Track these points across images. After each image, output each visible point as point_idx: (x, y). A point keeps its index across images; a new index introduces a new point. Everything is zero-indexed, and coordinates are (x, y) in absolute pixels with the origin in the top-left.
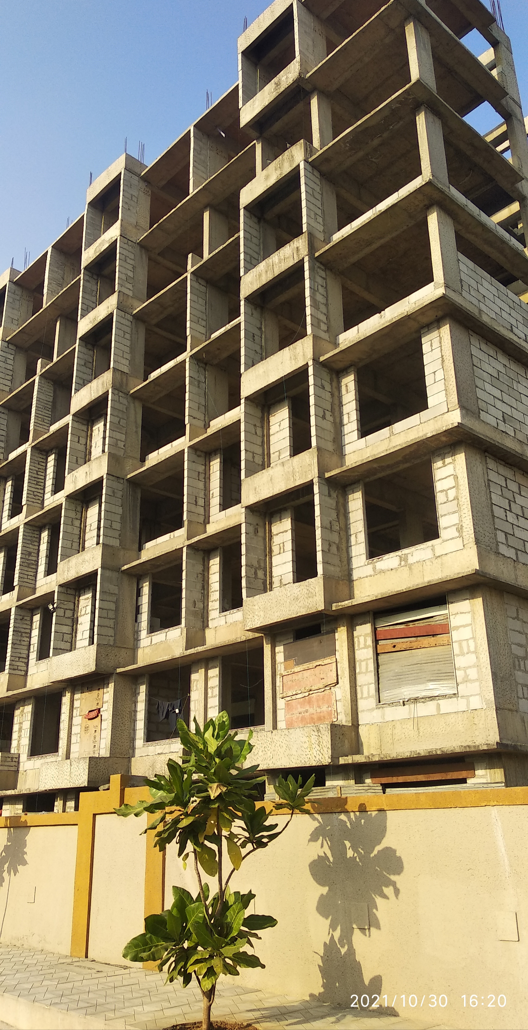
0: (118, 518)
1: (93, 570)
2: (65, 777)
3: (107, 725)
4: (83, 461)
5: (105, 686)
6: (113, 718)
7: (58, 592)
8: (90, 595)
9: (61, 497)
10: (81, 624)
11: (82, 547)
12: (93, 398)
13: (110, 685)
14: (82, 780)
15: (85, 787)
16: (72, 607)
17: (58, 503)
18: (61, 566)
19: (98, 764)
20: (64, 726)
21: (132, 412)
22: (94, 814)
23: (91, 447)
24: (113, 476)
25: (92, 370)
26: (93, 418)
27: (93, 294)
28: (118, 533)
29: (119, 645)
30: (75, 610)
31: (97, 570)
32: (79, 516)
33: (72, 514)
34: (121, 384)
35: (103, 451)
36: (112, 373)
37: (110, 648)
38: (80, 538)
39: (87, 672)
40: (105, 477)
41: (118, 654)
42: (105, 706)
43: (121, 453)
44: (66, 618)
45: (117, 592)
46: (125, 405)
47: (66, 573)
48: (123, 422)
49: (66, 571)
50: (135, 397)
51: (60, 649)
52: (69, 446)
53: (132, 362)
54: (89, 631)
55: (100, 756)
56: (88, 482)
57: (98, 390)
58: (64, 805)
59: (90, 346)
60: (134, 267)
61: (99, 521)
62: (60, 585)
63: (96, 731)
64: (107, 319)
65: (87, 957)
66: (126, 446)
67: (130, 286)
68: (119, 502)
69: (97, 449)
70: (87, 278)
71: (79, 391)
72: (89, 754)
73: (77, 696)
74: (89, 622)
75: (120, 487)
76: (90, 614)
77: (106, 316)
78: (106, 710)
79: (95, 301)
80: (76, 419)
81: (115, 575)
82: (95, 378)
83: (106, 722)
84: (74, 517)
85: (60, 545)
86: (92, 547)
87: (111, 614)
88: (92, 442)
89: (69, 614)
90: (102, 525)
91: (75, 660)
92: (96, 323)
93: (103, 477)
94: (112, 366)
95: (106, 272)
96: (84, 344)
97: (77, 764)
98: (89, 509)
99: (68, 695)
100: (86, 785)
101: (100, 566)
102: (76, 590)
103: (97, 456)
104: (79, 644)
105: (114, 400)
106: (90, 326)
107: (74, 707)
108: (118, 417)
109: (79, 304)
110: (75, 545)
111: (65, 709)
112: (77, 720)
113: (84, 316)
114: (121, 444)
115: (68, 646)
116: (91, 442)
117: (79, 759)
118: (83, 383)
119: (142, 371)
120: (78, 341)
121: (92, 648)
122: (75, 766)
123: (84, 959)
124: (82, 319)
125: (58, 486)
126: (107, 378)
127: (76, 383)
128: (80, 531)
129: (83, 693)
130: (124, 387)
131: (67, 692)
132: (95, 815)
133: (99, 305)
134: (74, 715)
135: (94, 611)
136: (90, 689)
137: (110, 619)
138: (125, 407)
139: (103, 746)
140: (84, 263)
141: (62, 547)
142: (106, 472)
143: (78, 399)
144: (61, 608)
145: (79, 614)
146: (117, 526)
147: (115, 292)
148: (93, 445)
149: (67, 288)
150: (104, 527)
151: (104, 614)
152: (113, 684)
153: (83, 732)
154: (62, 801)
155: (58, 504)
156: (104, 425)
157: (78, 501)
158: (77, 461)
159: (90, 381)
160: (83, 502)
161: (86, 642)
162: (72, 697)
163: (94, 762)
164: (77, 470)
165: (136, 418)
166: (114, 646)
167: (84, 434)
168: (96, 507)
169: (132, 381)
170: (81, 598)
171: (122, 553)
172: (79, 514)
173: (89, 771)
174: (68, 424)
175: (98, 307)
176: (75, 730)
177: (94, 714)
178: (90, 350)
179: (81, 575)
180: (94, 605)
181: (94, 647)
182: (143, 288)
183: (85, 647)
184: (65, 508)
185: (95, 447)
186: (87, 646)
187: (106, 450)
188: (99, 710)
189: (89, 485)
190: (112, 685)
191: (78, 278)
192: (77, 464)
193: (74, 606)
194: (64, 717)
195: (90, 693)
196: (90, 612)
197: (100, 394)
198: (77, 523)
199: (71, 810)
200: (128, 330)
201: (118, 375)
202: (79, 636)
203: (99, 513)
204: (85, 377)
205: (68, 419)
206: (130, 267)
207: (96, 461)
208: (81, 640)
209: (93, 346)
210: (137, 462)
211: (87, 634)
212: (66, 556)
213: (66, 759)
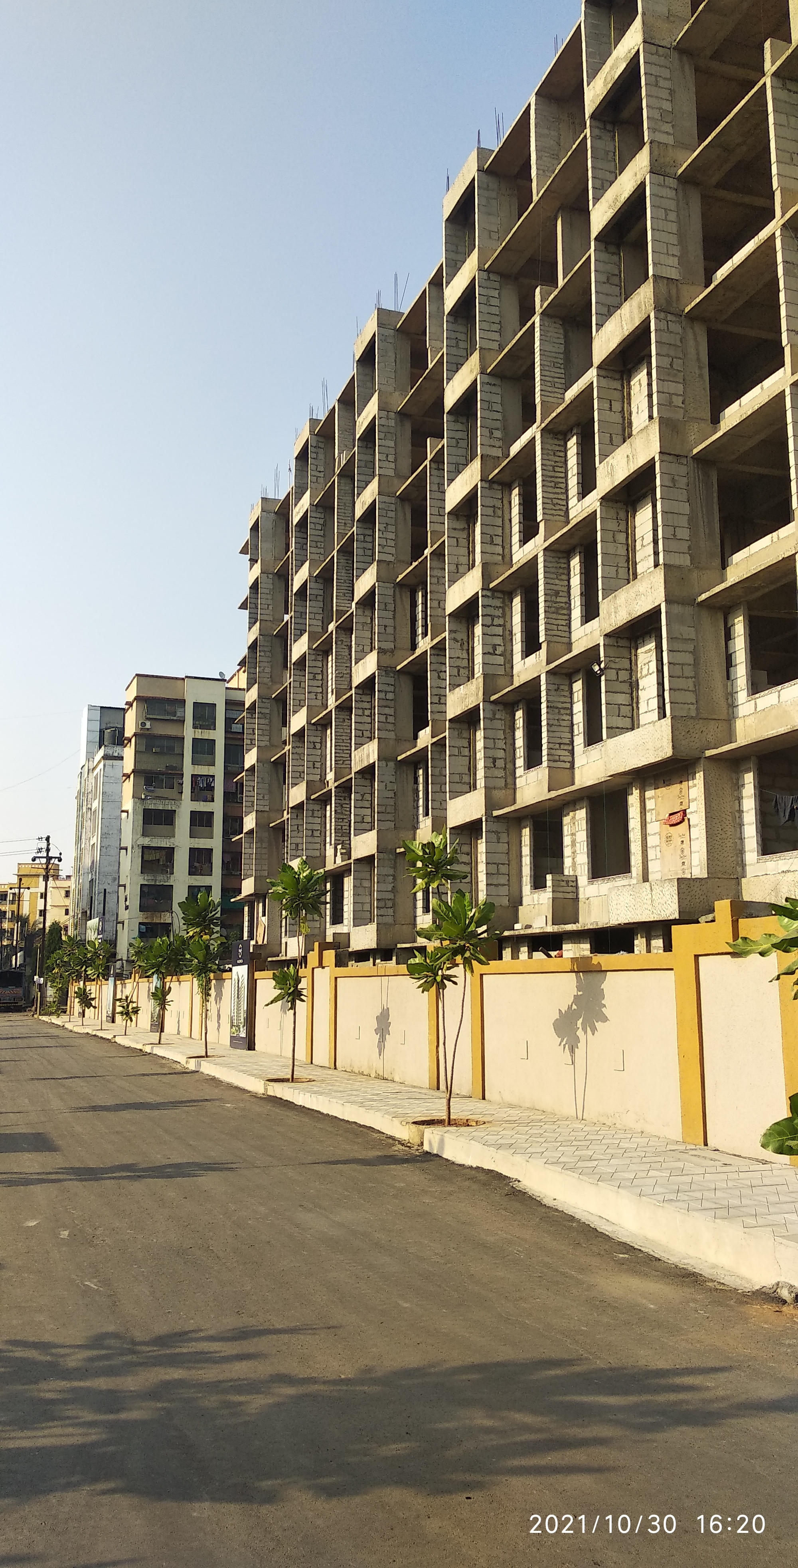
0: (683, 520)
1: (654, 606)
2: (645, 906)
3: (699, 832)
4: (620, 438)
5: (690, 777)
6: (706, 823)
7: (604, 645)
8: (652, 645)
9: (593, 501)
10: (644, 689)
11: (633, 574)
12: (627, 333)
13: (697, 775)
14: (669, 909)
15: (675, 919)
16: (628, 666)
17: (590, 510)
18: (604, 606)
19: (692, 888)
20: (635, 835)
21: (691, 342)
22: (695, 956)
23: (630, 414)
24: (670, 454)
25: (620, 286)
26: (629, 366)
27: (610, 158)
28: (687, 544)
29: (706, 716)
30: (632, 669)
31: (660, 605)
32: (622, 527)
33: (613, 525)
34: (669, 301)
35: (651, 417)
36: (652, 284)
37: (692, 721)
38: (628, 561)
39: (660, 759)
40: (657, 458)
41: (704, 729)
42: (693, 807)
43: (679, 415)
44: (621, 682)
45: (693, 636)
46: (679, 333)
47: (613, 616)
48: (678, 364)
49: (613, 614)
50: (693, 317)
51: (618, 728)
52: (596, 419)
53: (682, 259)
54: (656, 699)
55: (693, 877)
56: (632, 471)
57: (632, 319)
58: (648, 945)
59: (612, 249)
60: (672, 92)
61: (655, 530)
62: (605, 635)
63: (683, 841)
64: (636, 195)
65: (706, 1144)
66: (687, 402)
67: (667, 128)
68: (684, 495)
69: (640, 417)
70: (597, 132)
71: (602, 326)
72: (677, 874)
73: (648, 794)
74: (656, 686)
75: (683, 470)
76: (655, 673)
77: (633, 190)
78: (696, 812)
79: (613, 169)
80: (603, 373)
81: (688, 610)
82: (625, 301)
83: (697, 828)
84: (616, 529)
85: (600, 575)
86: (648, 571)
87: (689, 671)
88: (632, 406)
89: (624, 675)
90: (660, 536)
91: (641, 742)
92: (619, 205)
93: (654, 458)
94: (651, 273)
95: (626, 114)
96: (602, 247)
97: (661, 888)
98: (637, 513)
99: (636, 793)
100: (678, 918)
101: (664, 599)
102: (630, 639)
103: (642, 427)
104: (643, 719)
105: (660, 330)
106: (610, 214)
107: (647, 808)
108: (668, 356)
109: (588, 180)
110: (622, 572)
111: (634, 812)
112: (653, 828)
113: (599, 200)
114: (678, 401)
115: (627, 722)
116: (630, 406)
117: (663, 881)
118: (608, 311)
119: (702, 272)
120: (593, 243)
121: (665, 723)
122: (658, 891)
123: (703, 1147)
124: (596, 205)
125: (587, 484)
126: (645, 294)
127: (596, 314)
128: (627, 550)
129: (658, 788)
130: (675, 305)
131: (634, 788)
132: (697, 957)
133: (620, 175)
134: (648, 819)
135: (660, 668)
136: (667, 783)
137: (687, 678)
138: (678, 337)
139: (695, 862)
140: (589, 108)
141: (602, 577)
142: (659, 450)
143: (603, 339)
144: (611, 668)
145: (639, 675)
146: (683, 533)
147: (644, 144)
148: (634, 410)
149: (566, 159)
150: (663, 538)
151: (678, 671)
152: (702, 773)
153: (664, 845)
154: (645, 939)
155: (590, 512)
156: (647, 375)
157: (618, 504)
158: (611, 440)
159: (618, 307)
160: (626, 504)
161: (655, 715)
162: (642, 795)
163: (684, 885)
164: (613, 454)
165: (698, 354)
166: (698, 717)
167: (617, 395)
168: (648, 509)
169: (685, 290)
170: (639, 651)
171: (695, 574)
172: (623, 523)
173: (679, 899)
174: (592, 383)
175: (619, 178)
176: (651, 841)
177: (679, 818)
178: (613, 254)
179: (636, 616)
180: (660, 660)
181: (667, 722)
182: (691, 124)
183: (654, 722)
184: (601, 518)
185: (638, 413)
186: (656, 721)
187: (655, 414)
188: (684, 811)
189: (635, 476)
190: (700, 776)
191: (582, 136)
192: (611, 445)
193: (631, 664)
194: (634, 823)
195: (668, 788)
196: (655, 670)
197: (637, 325)
198: (621, 537)
199: (659, 951)
200: (672, 205)
201: (663, 288)
202: (643, 707)
203: (653, 517)
204: (611, 301)
205: (591, 375)
206: (665, 94)
207: (640, 435)
208: (646, 712)
209: (618, 246)
210: (708, 425)
211: (654, 703)
212: (610, 591)
213: (644, 882)
